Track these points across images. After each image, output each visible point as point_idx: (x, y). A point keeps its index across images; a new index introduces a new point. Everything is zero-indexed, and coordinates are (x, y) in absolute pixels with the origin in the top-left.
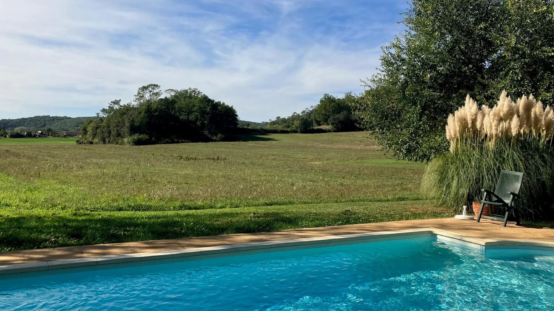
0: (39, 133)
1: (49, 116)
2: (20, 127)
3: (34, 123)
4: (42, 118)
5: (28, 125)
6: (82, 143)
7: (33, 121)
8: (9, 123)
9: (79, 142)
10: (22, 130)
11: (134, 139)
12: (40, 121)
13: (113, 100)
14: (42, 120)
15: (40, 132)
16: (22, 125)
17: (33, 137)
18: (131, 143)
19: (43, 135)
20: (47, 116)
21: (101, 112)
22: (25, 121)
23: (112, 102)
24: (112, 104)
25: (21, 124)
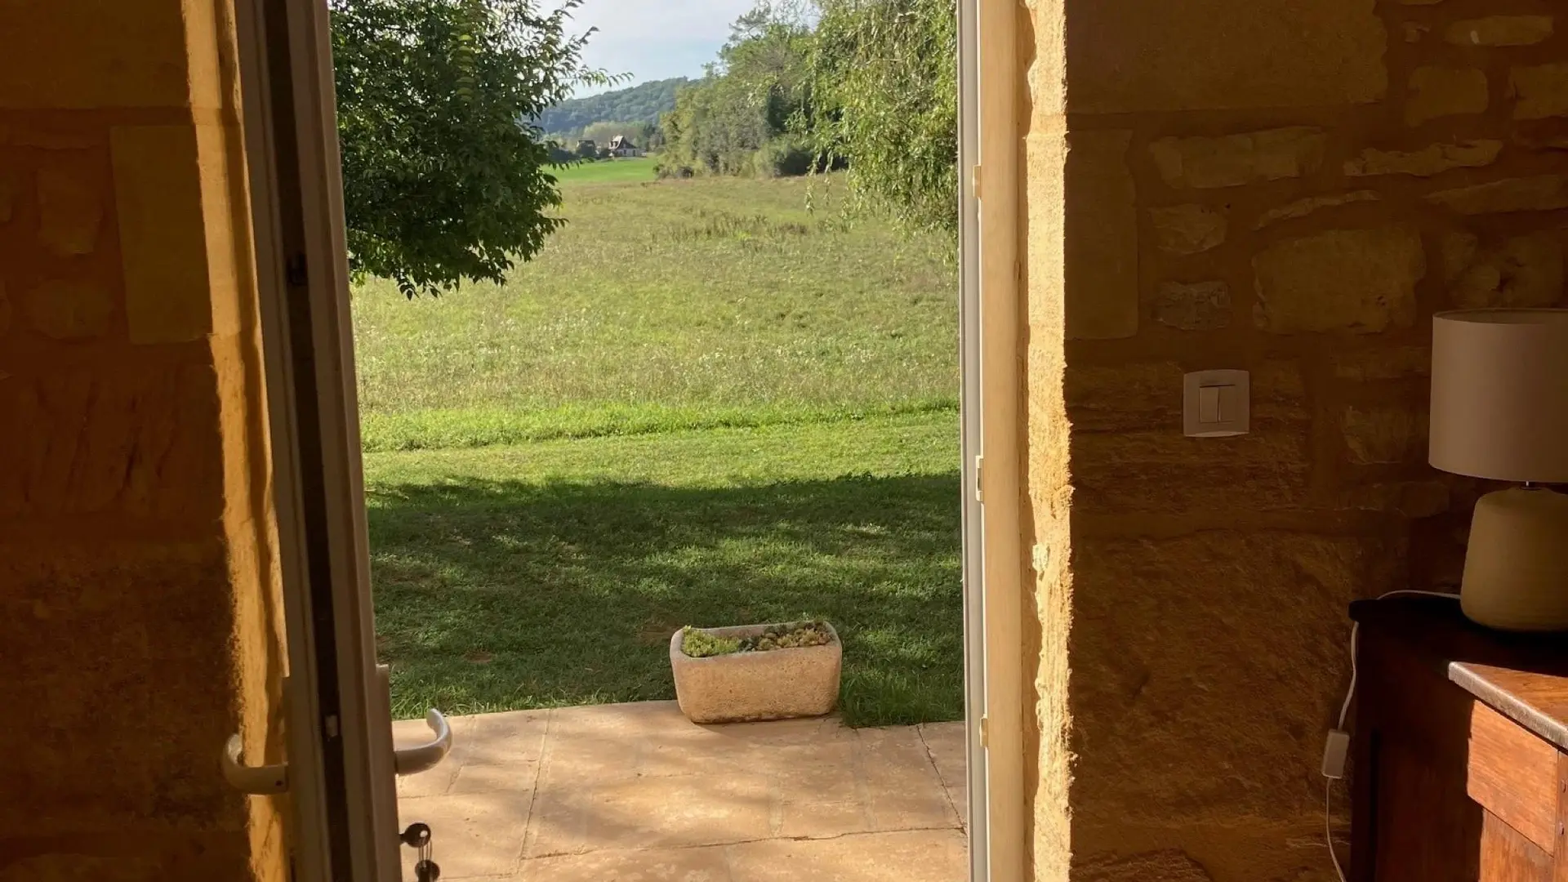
0: (617, 143)
1: (685, 78)
2: (603, 124)
3: (642, 107)
4: (662, 90)
5: (624, 113)
6: (668, 173)
7: (639, 100)
8: (571, 111)
9: (661, 172)
10: (607, 134)
11: (778, 153)
12: (657, 97)
13: (745, 14)
14: (663, 94)
15: (619, 139)
16: (607, 117)
17: (598, 158)
18: (771, 169)
19: (629, 151)
20: (679, 80)
21: (719, 61)
22: (616, 102)
23: (741, 20)
24: (742, 26)
25: (603, 114)
